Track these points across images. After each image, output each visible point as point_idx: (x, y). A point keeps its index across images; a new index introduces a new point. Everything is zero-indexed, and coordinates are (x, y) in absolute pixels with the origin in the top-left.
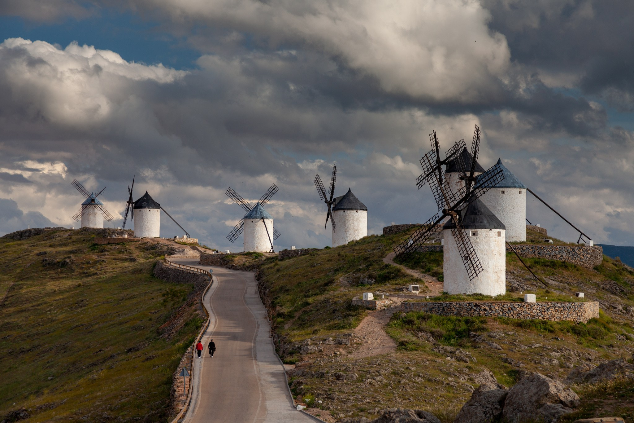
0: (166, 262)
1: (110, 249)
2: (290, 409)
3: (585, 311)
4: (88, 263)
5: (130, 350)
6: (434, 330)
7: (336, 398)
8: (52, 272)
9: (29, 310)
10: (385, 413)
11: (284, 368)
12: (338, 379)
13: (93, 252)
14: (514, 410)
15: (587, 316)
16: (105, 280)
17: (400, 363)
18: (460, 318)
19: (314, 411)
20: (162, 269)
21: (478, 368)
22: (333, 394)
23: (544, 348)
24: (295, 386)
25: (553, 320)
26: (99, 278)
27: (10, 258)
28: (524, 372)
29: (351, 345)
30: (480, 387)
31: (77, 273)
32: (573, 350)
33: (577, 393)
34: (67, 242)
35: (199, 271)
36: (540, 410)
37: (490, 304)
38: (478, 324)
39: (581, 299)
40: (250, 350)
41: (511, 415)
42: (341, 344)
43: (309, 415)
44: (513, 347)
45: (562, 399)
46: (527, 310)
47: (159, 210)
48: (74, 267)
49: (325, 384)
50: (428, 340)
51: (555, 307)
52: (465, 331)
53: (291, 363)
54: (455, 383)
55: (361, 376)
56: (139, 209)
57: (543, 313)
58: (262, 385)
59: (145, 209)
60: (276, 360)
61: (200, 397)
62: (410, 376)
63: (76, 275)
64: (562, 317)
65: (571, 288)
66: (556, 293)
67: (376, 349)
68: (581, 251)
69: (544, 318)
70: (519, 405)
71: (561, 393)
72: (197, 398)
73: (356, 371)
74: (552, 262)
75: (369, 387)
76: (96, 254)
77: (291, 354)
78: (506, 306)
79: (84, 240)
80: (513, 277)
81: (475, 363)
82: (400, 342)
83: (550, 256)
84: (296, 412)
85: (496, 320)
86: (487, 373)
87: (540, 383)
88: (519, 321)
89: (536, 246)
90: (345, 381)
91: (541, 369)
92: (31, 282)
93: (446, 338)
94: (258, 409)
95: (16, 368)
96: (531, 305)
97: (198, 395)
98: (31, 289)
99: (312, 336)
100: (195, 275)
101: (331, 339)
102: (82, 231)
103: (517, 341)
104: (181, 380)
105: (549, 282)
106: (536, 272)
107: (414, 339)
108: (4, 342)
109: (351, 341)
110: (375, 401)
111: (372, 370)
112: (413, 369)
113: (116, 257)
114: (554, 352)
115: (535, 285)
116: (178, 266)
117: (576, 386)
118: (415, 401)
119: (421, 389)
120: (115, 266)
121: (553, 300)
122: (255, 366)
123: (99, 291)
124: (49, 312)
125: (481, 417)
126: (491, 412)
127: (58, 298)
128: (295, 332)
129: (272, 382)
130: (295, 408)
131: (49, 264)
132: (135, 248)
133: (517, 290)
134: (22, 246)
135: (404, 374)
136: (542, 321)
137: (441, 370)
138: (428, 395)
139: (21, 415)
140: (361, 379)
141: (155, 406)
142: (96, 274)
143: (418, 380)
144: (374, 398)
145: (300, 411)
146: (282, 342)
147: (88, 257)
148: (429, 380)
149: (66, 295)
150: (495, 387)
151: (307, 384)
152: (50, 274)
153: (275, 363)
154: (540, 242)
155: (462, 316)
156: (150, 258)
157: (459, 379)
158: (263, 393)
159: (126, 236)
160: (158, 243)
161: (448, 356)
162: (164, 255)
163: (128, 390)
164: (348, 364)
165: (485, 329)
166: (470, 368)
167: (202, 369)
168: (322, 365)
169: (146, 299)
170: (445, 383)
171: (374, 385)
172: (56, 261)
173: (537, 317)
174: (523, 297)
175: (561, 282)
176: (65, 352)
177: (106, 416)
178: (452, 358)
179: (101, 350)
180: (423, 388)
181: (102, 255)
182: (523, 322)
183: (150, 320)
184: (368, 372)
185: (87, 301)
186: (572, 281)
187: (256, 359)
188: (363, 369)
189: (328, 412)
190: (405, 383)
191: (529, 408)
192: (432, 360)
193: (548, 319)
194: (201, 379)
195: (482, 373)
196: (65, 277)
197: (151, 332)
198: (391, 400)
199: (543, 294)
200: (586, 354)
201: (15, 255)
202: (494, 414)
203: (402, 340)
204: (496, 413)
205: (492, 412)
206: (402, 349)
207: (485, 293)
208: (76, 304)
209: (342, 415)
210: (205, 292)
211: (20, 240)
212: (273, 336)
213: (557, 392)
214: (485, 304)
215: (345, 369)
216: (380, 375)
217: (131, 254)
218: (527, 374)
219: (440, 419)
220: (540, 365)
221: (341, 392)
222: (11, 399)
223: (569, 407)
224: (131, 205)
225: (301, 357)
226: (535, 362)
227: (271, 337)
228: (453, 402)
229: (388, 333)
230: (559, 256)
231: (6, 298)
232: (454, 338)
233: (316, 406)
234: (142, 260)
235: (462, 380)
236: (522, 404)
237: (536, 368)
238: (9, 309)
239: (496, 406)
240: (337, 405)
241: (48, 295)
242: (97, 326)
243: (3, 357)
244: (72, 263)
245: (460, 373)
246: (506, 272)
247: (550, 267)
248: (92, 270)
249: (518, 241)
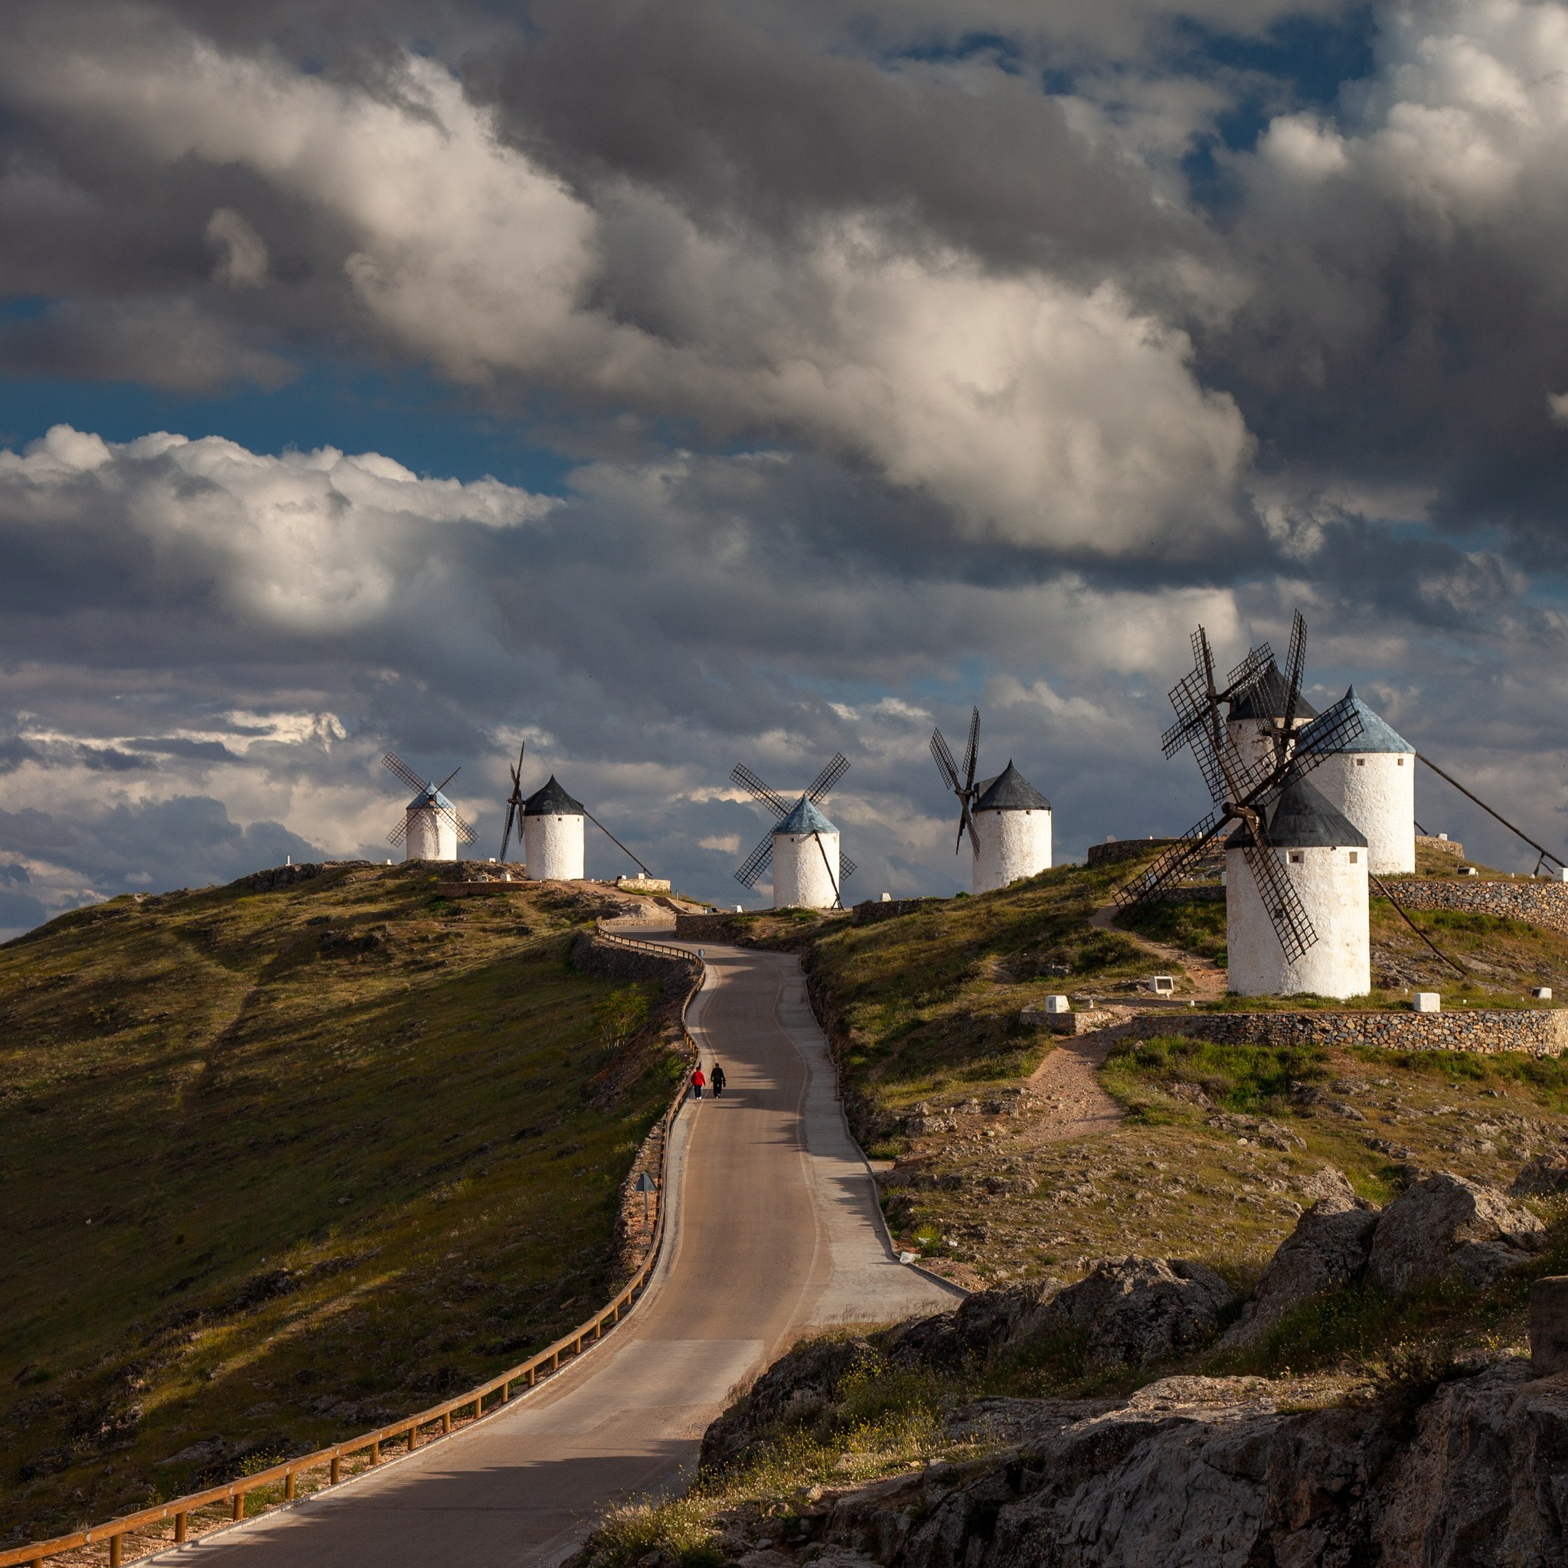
0: (599, 935)
1: (474, 907)
2: (886, 1260)
3: (1555, 1030)
4: (424, 939)
5: (521, 1135)
6: (1207, 1077)
7: (989, 1235)
8: (341, 961)
9: (292, 1049)
10: (1101, 1266)
11: (869, 1169)
12: (992, 1193)
13: (434, 916)
14: (1395, 1256)
15: (1558, 1040)
16: (462, 978)
17: (1133, 1154)
18: (1267, 1049)
19: (939, 1264)
20: (590, 950)
21: (1309, 1162)
22: (982, 1225)
23: (1461, 1115)
24: (896, 1208)
25: (1481, 1050)
26: (449, 973)
27: (247, 933)
28: (1416, 1171)
29: (1021, 1114)
30: (1315, 1205)
31: (400, 963)
32: (1528, 1118)
33: (1538, 1216)
34: (374, 893)
35: (674, 953)
36: (1456, 1256)
37: (1335, 1017)
38: (1307, 1064)
39: (1545, 1001)
40: (790, 1129)
41: (1388, 1269)
42: (997, 1112)
43: (929, 1274)
44: (1390, 1113)
45: (1505, 1230)
46: (1421, 1028)
47: (581, 818)
48: (392, 950)
49: (962, 1202)
50: (1195, 1101)
51: (1484, 1020)
52: (1279, 1079)
53: (886, 1157)
54: (1257, 1197)
55: (1045, 1185)
56: (537, 817)
57: (1457, 1035)
58: (821, 1208)
59: (550, 817)
60: (852, 1150)
61: (681, 1238)
62: (1156, 1182)
63: (397, 968)
64: (1502, 1044)
65: (1521, 976)
66: (1485, 989)
67: (1078, 1121)
68: (1544, 892)
69: (1460, 1048)
70: (1407, 1246)
71: (1502, 1218)
72: (674, 1239)
73: (1032, 1173)
74: (1476, 918)
75: (1062, 1208)
76: (441, 919)
77: (886, 1137)
78: (1371, 1021)
79: (414, 889)
80: (1387, 955)
81: (1303, 1152)
82: (1131, 1107)
83: (1471, 905)
84: (899, 1268)
85: (1350, 1053)
86: (1332, 1173)
87: (1452, 1194)
88: (1404, 1055)
89: (1438, 883)
90: (1007, 1195)
91: (1455, 1162)
92: (297, 985)
93: (1235, 1097)
94: (814, 1263)
95: (266, 1179)
96: (1429, 1019)
97: (676, 1233)
98: (297, 1000)
99: (934, 1094)
100: (664, 964)
101: (975, 1101)
102: (409, 868)
103: (1399, 1100)
104: (638, 1199)
105: (1470, 966)
106: (1440, 941)
107: (1164, 1098)
108: (238, 1122)
109: (1019, 1105)
110: (1077, 1241)
111: (1068, 1170)
112: (1162, 1166)
113: (488, 926)
114: (1484, 1125)
115: (1438, 973)
116: (626, 942)
117: (1536, 1200)
118: (1167, 1240)
119: (1181, 1212)
120: (484, 946)
121: (1481, 1007)
122: (803, 1165)
123: (449, 1002)
124: (337, 1053)
125: (1320, 1273)
126: (1341, 1263)
127: (357, 1020)
128: (892, 1088)
129: (843, 1201)
130: (895, 1258)
131: (335, 943)
132: (529, 903)
133: (1396, 982)
134: (275, 905)
135: (1142, 1177)
136: (1455, 1054)
137: (1225, 1168)
138: (1197, 1225)
139: (280, 1285)
140: (1046, 1191)
141: (579, 1258)
142: (441, 964)
143: (1173, 1193)
144: (1074, 1233)
145: (908, 1265)
146: (865, 1110)
147: (422, 925)
148: (1200, 1191)
149: (375, 1012)
150: (1350, 1206)
151: (922, 1204)
152: (337, 965)
153: (847, 1158)
154: (1448, 875)
155: (1270, 1045)
156: (562, 926)
157: (1268, 1187)
158: (823, 1226)
159: (509, 879)
160: (580, 893)
161: (1240, 1137)
162: (595, 919)
163: (518, 1224)
164: (1014, 1158)
165: (1325, 1073)
166: (1291, 1163)
167: (685, 1175)
168: (955, 1159)
169: (556, 1018)
170: (1236, 1197)
171: (1074, 1205)
172: (351, 937)
173: (1444, 1046)
174: (1411, 1000)
175: (1499, 963)
176: (375, 1141)
177: (471, 1283)
178: (1250, 1140)
179: (456, 1136)
180: (1187, 1209)
181: (455, 921)
182: (1413, 1056)
183: (567, 1065)
184: (1061, 1175)
185: (424, 1026)
186: (1523, 961)
187: (806, 1150)
188: (1049, 1169)
189: (970, 1266)
190: (1145, 1200)
191: (1428, 1253)
192: (1204, 1146)
193: (1469, 1048)
194: (683, 1196)
195: (1321, 1174)
196: (373, 972)
197: (568, 1092)
198: (1114, 1238)
199: (1455, 993)
200: (1560, 1128)
201: (258, 926)
202: (1350, 1267)
203: (1135, 1100)
204: (1354, 1264)
205: (1345, 1262)
206: (1136, 1121)
207: (1323, 992)
208: (399, 1031)
209: (1003, 1274)
210: (688, 1001)
211: (270, 890)
212: (842, 1097)
213: (1492, 1215)
214: (1323, 1016)
215: (1007, 1170)
216: (1087, 1181)
217: (520, 917)
218: (1423, 1174)
219: (1226, 1279)
220: (1452, 1155)
221: (998, 1219)
222: (256, 1249)
223: (1522, 1249)
224: (517, 806)
225: (907, 1143)
226: (1441, 1147)
227: (840, 1100)
228: (1255, 1241)
229: (1103, 1087)
230: (1492, 905)
231: (240, 1023)
232: (1254, 1095)
233: (944, 1252)
234: (545, 932)
235: (1274, 1190)
236: (1414, 1244)
237: (1445, 1160)
238: (247, 1047)
239: (1353, 1249)
240: (992, 1251)
241: (332, 1013)
242: (447, 1080)
243: (238, 1156)
244: (388, 940)
245: (1269, 1175)
246: (1371, 944)
247: (1472, 931)
248: (433, 955)
249: (1397, 871)
